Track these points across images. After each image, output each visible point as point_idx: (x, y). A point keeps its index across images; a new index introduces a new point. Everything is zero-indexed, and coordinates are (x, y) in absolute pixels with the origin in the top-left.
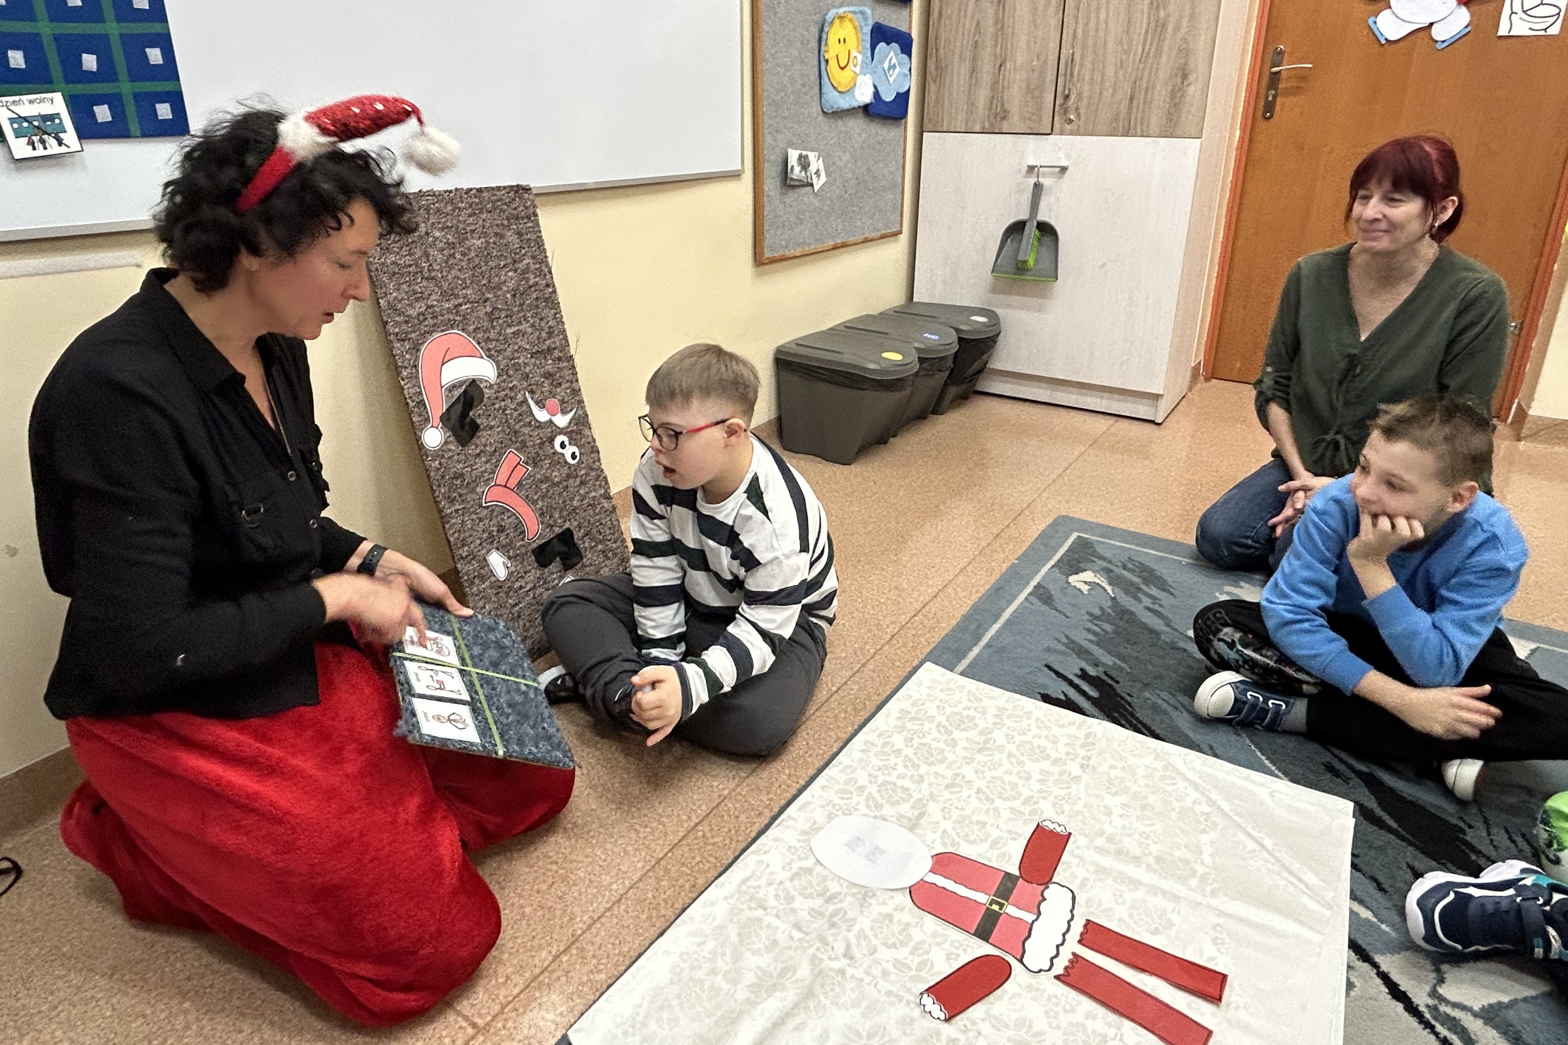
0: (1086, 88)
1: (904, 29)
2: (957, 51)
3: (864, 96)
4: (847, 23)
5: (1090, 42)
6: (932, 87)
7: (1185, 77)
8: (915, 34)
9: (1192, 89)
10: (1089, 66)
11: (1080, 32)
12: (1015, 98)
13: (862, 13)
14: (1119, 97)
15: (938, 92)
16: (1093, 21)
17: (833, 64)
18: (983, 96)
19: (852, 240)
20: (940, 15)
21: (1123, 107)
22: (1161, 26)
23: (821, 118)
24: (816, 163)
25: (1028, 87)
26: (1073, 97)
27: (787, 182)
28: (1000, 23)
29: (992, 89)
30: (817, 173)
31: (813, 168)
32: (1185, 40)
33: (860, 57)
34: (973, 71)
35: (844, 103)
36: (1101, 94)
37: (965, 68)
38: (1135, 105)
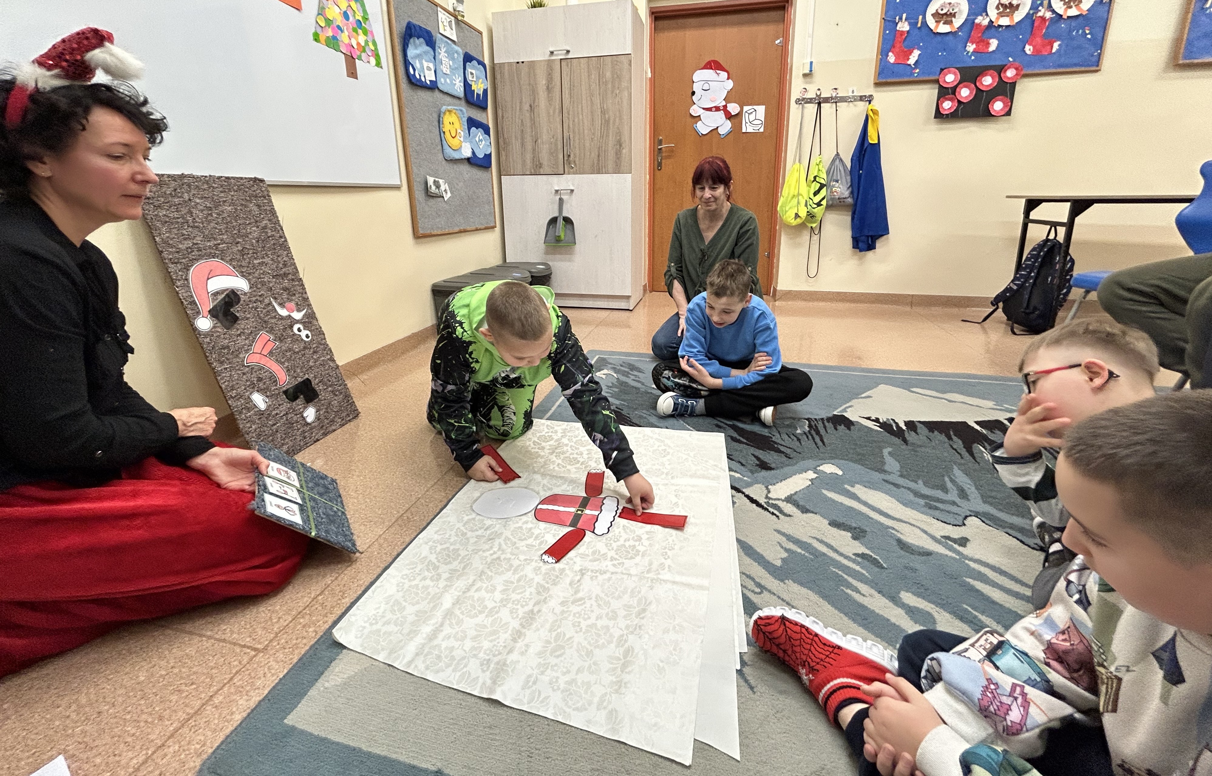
0: (577, 152)
1: (485, 122)
2: (514, 135)
3: (467, 153)
4: (453, 114)
5: (577, 130)
6: (503, 152)
7: (621, 145)
8: (491, 125)
9: (624, 151)
10: (577, 141)
11: (571, 126)
12: (544, 157)
13: (461, 111)
14: (593, 154)
15: (507, 155)
16: (576, 120)
17: (447, 134)
18: (529, 156)
19: (469, 228)
20: (503, 116)
21: (596, 162)
22: (607, 122)
23: (444, 162)
24: (444, 186)
25: (550, 151)
26: (572, 156)
27: (429, 195)
28: (533, 120)
29: (533, 153)
30: (445, 190)
31: (443, 188)
32: (618, 128)
33: (462, 133)
34: (522, 144)
35: (456, 156)
36: (584, 154)
37: (519, 143)
38: (600, 158)
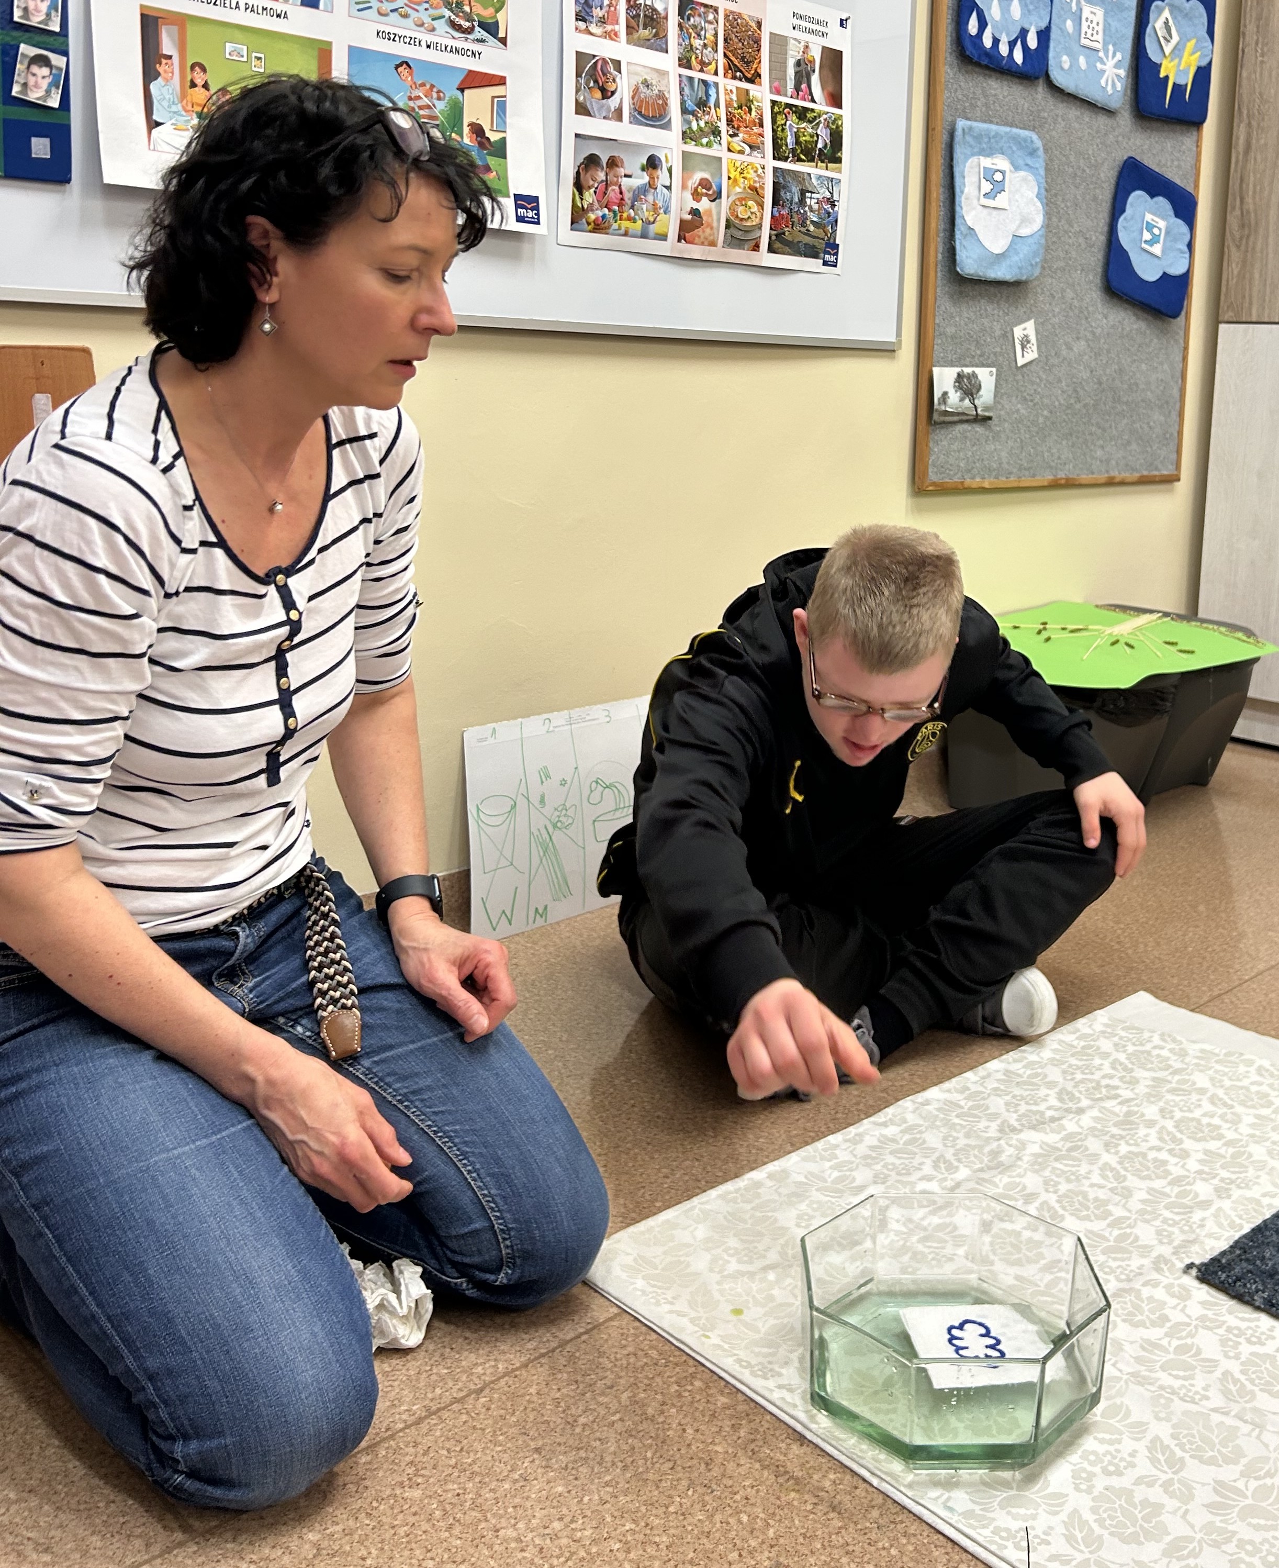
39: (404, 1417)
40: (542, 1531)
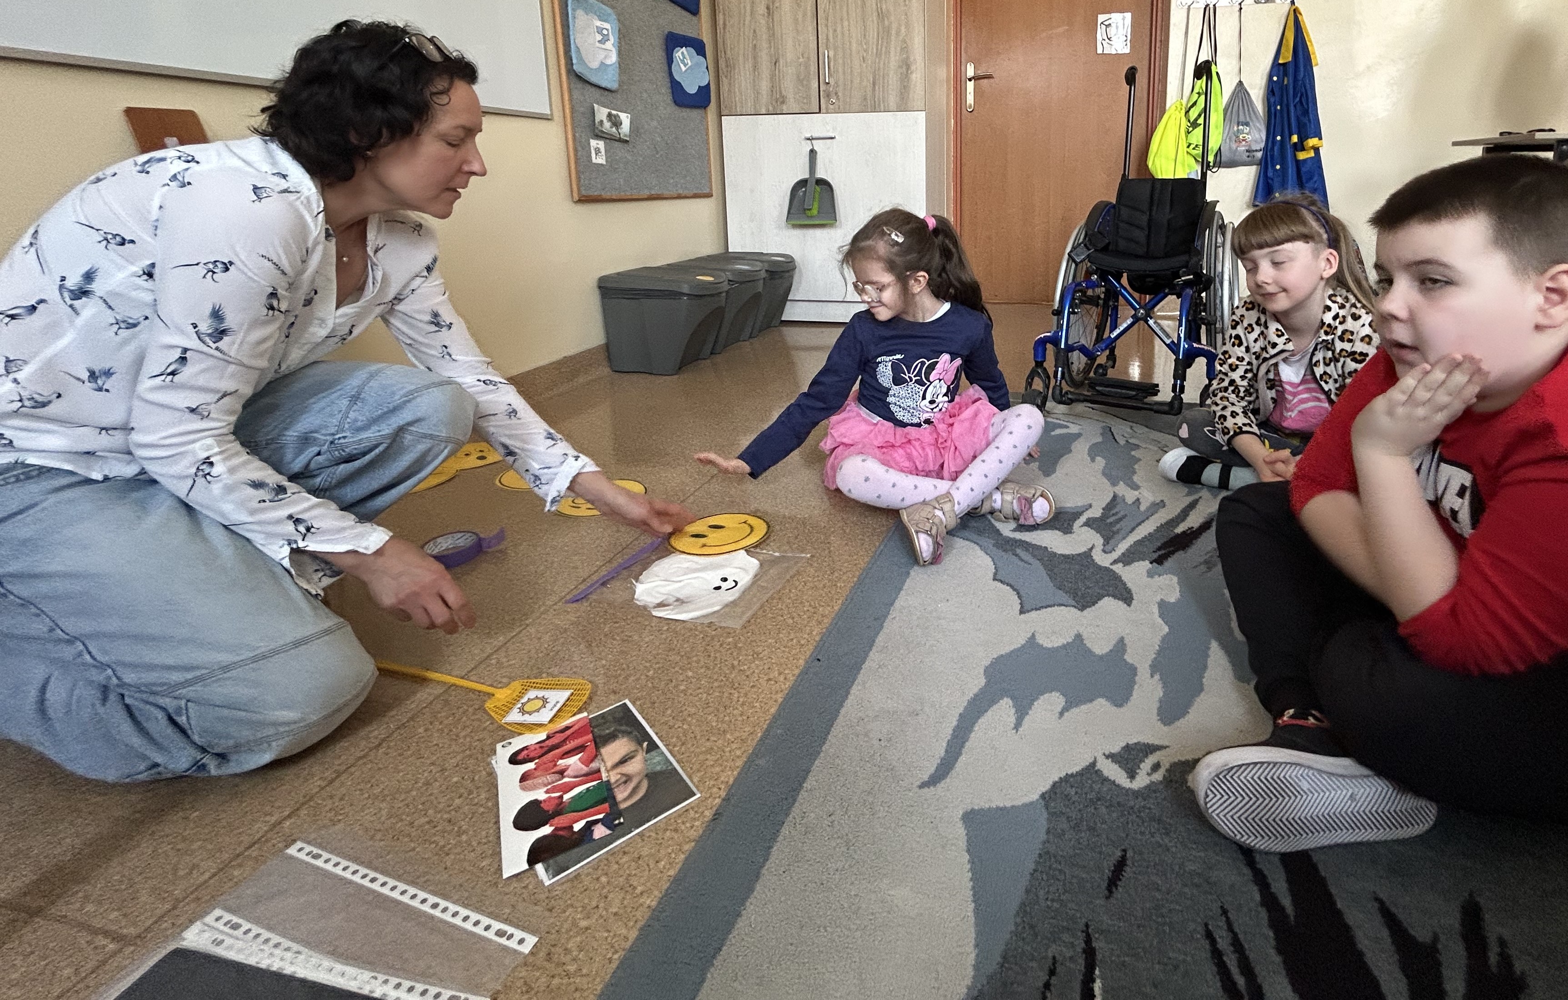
0: (841, 76)
1: (698, 38)
2: (741, 52)
5: (839, 44)
6: (725, 81)
7: (908, 68)
9: (914, 76)
10: (840, 61)
11: (831, 38)
12: (789, 87)
14: (864, 83)
15: (730, 84)
16: (839, 29)
18: (765, 85)
20: (724, 24)
21: (869, 94)
22: (888, 31)
25: (798, 77)
26: (832, 84)
28: (771, 31)
29: (771, 79)
32: (904, 41)
34: (755, 68)
36: (852, 82)
37: (749, 65)
38: (877, 88)
39: (319, 783)
40: (448, 809)
